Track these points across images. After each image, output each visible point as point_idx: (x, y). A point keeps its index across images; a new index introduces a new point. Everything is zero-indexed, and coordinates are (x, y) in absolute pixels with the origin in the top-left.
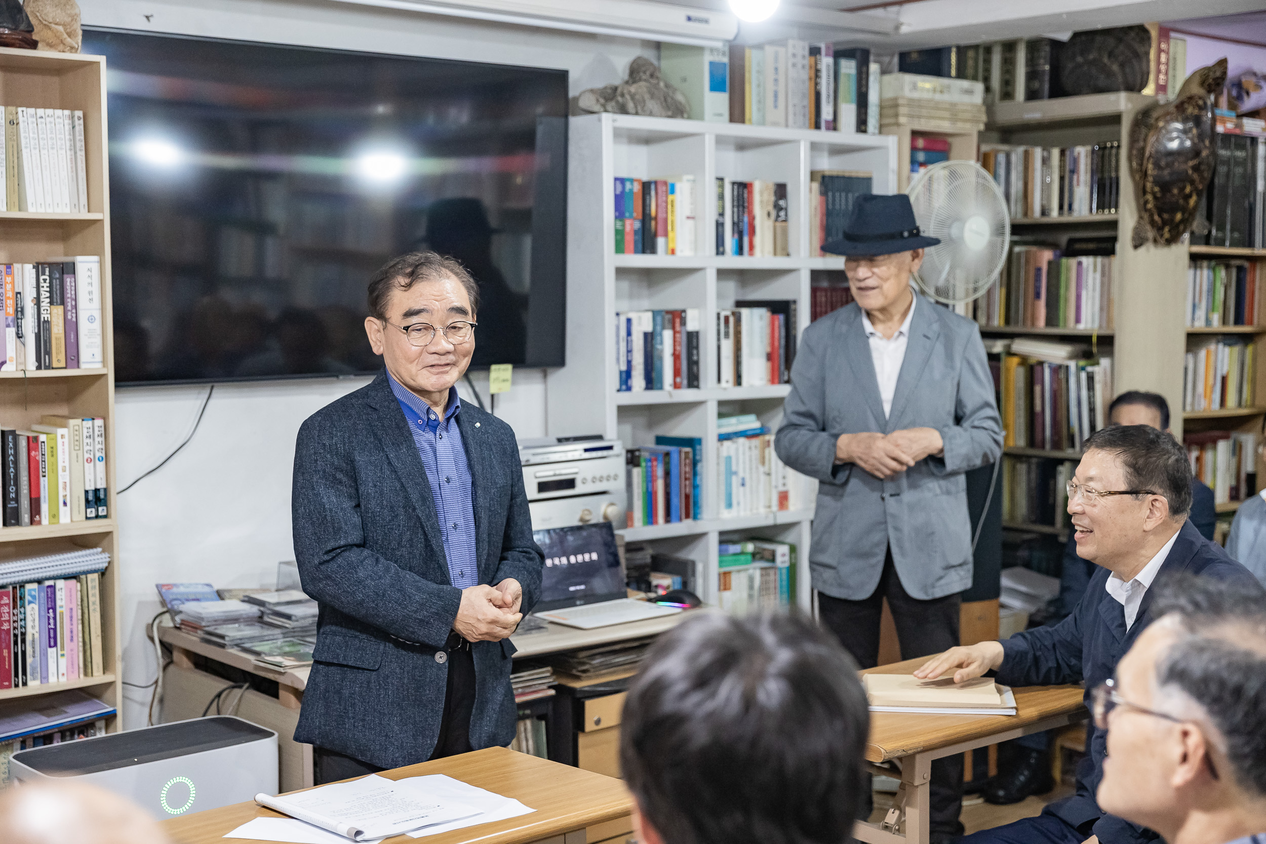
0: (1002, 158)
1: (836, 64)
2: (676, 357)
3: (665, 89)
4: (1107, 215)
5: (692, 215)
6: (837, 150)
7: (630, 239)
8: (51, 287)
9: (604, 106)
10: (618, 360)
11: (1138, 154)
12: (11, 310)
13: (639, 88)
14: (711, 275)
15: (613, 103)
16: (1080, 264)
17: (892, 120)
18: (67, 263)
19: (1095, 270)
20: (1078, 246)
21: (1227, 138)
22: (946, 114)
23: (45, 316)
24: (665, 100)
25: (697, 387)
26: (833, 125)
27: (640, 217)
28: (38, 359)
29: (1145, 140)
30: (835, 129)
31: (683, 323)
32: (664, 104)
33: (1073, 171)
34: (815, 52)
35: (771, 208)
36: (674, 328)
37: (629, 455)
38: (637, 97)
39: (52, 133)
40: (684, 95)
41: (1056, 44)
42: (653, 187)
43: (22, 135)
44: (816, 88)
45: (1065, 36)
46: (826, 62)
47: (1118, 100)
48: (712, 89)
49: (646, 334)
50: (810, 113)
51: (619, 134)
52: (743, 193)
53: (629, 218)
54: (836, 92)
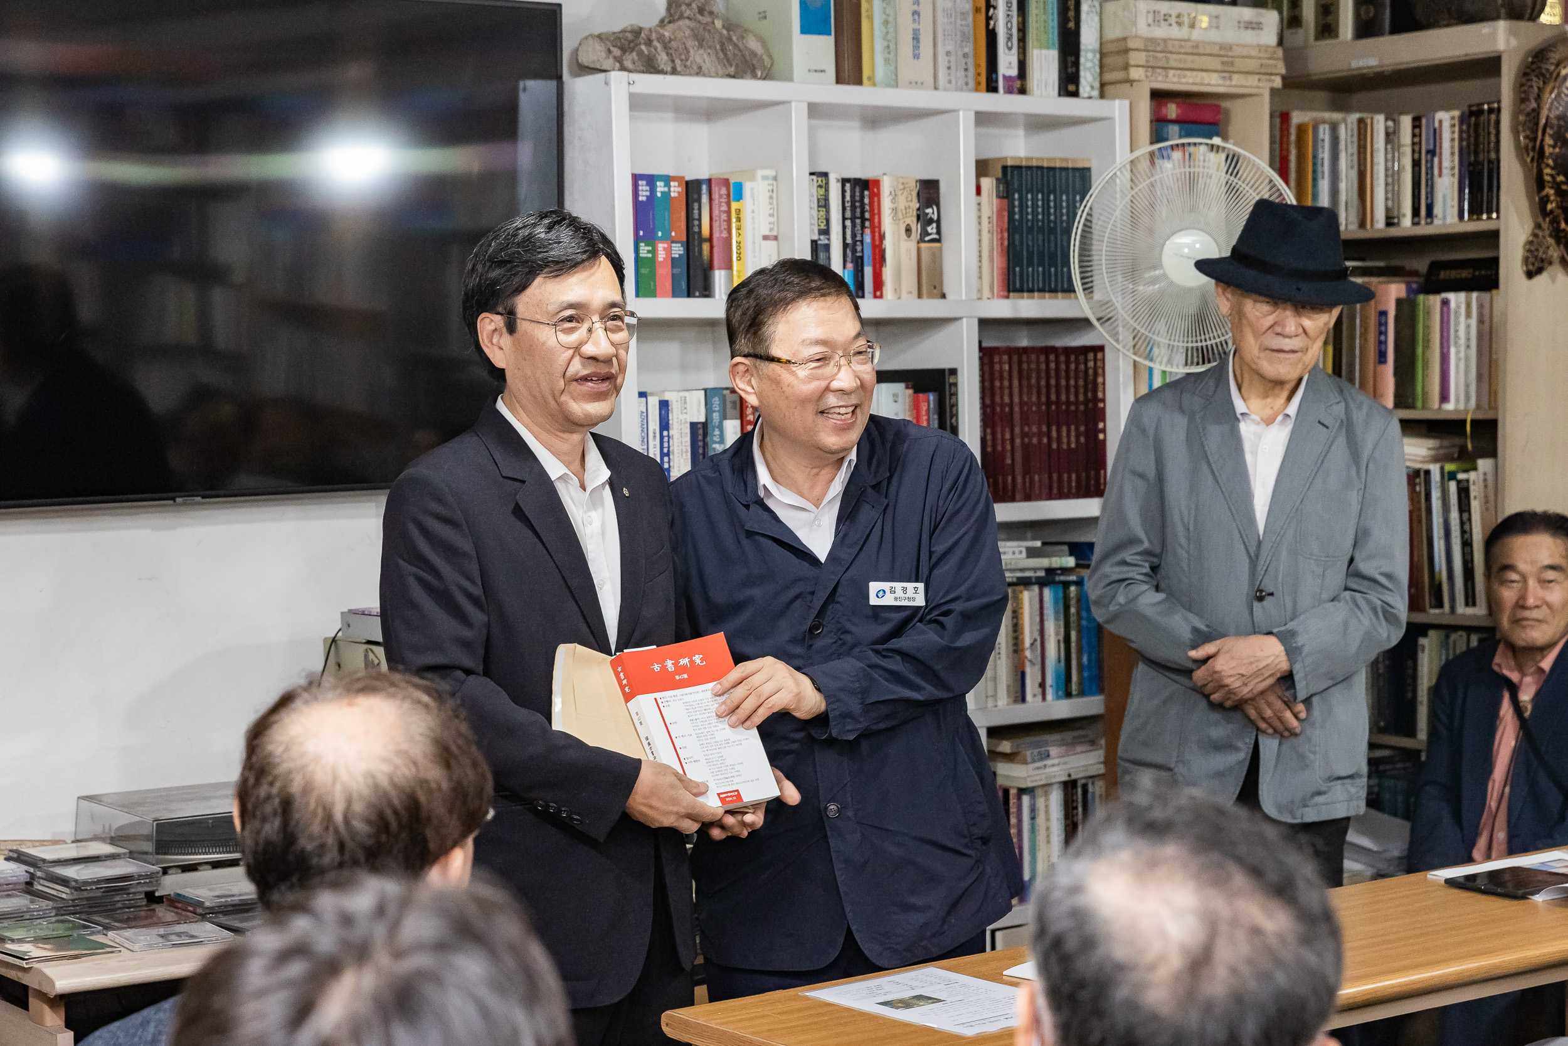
0: (1324, 133)
3: (725, 32)
4: (1483, 224)
5: (775, 233)
6: (1039, 124)
7: (664, 274)
9: (618, 60)
11: (1530, 122)
13: (682, 31)
15: (634, 54)
16: (1445, 303)
17: (1120, 75)
19: (1468, 315)
20: (1443, 275)
22: (1215, 63)
24: (723, 50)
26: (1020, 84)
27: (684, 239)
29: (1538, 98)
30: (1023, 91)
32: (721, 55)
33: (1432, 153)
35: (912, 220)
36: (742, 416)
38: (674, 44)
40: (760, 39)
42: (704, 188)
44: (988, 24)
47: (1494, 34)
48: (805, 30)
49: (693, 426)
50: (977, 66)
51: (638, 104)
52: (862, 197)
53: (662, 240)
54: (1023, 30)
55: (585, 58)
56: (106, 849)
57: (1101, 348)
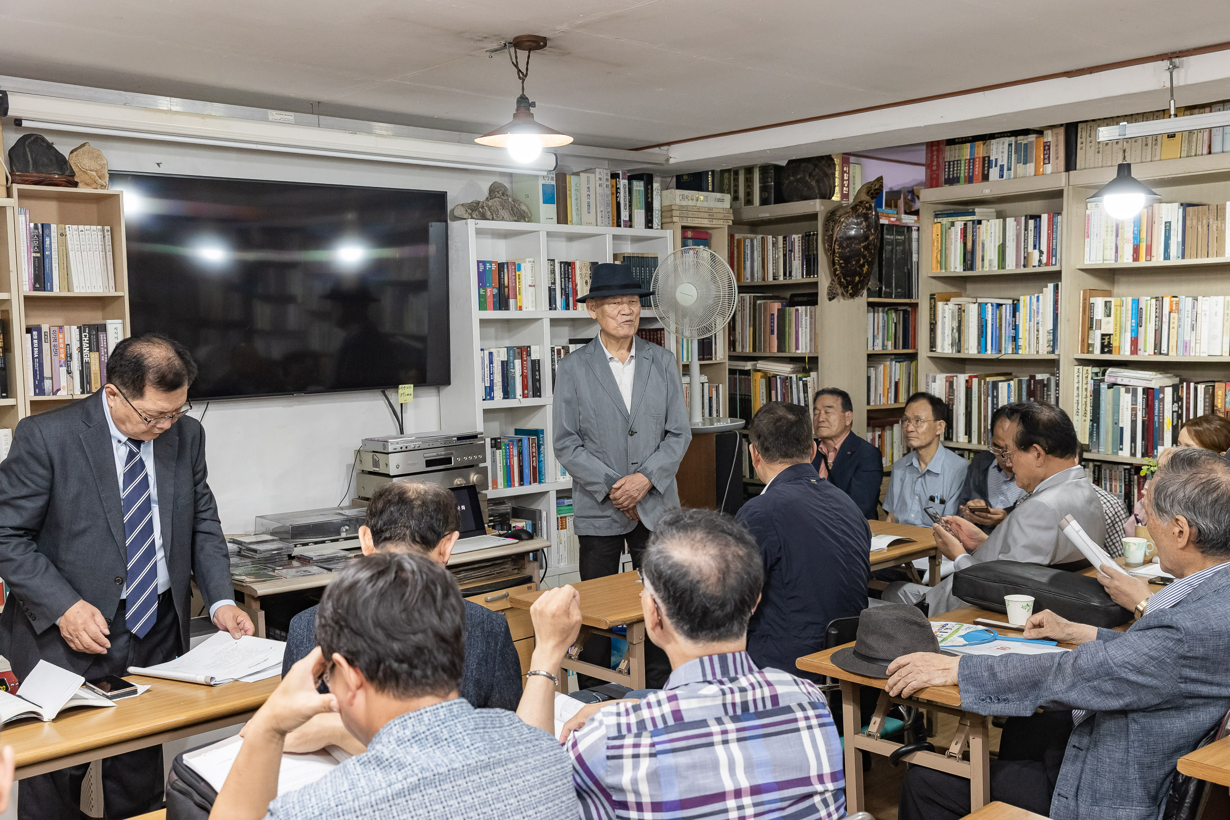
0: (748, 242)
1: (630, 184)
2: (524, 376)
3: (513, 203)
4: (811, 280)
5: (532, 284)
6: (636, 240)
7: (490, 300)
8: (90, 340)
9: (471, 214)
10: (484, 380)
11: (829, 239)
12: (63, 356)
13: (495, 203)
14: (546, 324)
15: (477, 212)
16: (797, 310)
17: (668, 220)
18: (101, 325)
19: (806, 315)
20: (796, 299)
21: (891, 227)
22: (706, 215)
23: (86, 359)
24: (512, 210)
25: (540, 396)
26: (630, 224)
27: (498, 287)
28: (82, 387)
29: (833, 230)
30: (631, 226)
31: (529, 354)
32: (512, 213)
33: (791, 251)
34: (615, 176)
36: (522, 358)
37: (493, 442)
38: (492, 208)
39: (89, 241)
40: (527, 206)
41: (777, 168)
42: (505, 266)
43: (69, 242)
44: (617, 200)
45: (784, 163)
46: (623, 183)
47: (815, 204)
48: (545, 202)
49: (503, 362)
50: (613, 216)
51: (479, 232)
52: (568, 269)
53: (489, 287)
54: (630, 202)
55: (457, 213)
56: (269, 537)
57: (663, 329)
